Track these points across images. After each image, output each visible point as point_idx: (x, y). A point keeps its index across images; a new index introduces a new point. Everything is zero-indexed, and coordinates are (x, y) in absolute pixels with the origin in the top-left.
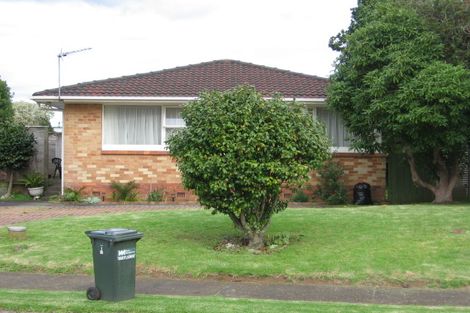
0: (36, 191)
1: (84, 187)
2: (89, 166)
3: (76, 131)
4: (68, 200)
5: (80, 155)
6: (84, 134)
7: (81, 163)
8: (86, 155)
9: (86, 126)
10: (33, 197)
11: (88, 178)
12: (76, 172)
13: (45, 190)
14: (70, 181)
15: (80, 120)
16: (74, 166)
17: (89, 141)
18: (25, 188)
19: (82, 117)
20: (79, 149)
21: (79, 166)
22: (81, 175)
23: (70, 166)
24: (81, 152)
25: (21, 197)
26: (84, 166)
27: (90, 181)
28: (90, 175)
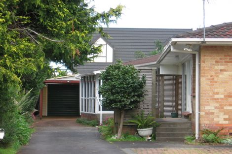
0: (146, 132)
1: (222, 129)
2: (225, 108)
3: (213, 73)
4: (208, 142)
5: (216, 96)
6: (221, 76)
7: (217, 105)
8: (222, 96)
9: (222, 67)
10: (142, 137)
11: (225, 119)
12: (213, 113)
13: (154, 131)
14: (207, 122)
15: (217, 62)
16: (211, 107)
17: (226, 82)
18: (134, 128)
19: (218, 58)
20: (216, 91)
21: (216, 108)
22: (218, 117)
23: (207, 108)
24: (218, 93)
25: (133, 138)
26: (221, 108)
27: (227, 122)
28: (227, 117)
